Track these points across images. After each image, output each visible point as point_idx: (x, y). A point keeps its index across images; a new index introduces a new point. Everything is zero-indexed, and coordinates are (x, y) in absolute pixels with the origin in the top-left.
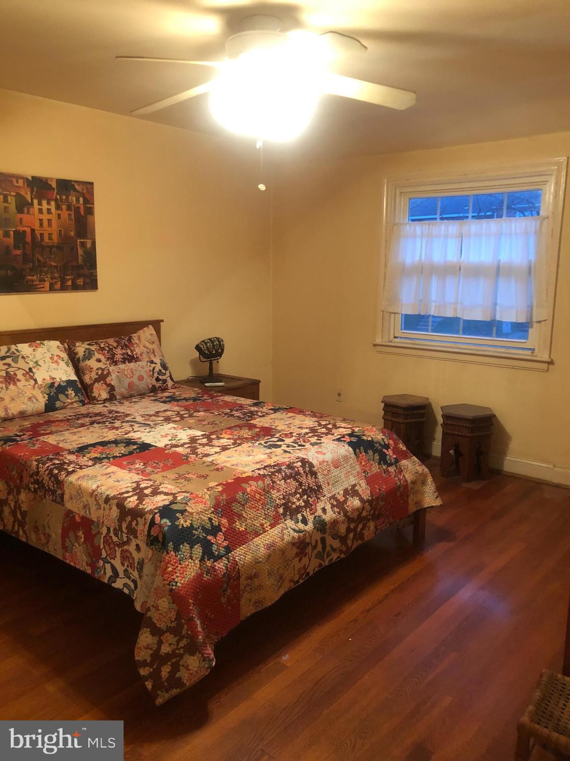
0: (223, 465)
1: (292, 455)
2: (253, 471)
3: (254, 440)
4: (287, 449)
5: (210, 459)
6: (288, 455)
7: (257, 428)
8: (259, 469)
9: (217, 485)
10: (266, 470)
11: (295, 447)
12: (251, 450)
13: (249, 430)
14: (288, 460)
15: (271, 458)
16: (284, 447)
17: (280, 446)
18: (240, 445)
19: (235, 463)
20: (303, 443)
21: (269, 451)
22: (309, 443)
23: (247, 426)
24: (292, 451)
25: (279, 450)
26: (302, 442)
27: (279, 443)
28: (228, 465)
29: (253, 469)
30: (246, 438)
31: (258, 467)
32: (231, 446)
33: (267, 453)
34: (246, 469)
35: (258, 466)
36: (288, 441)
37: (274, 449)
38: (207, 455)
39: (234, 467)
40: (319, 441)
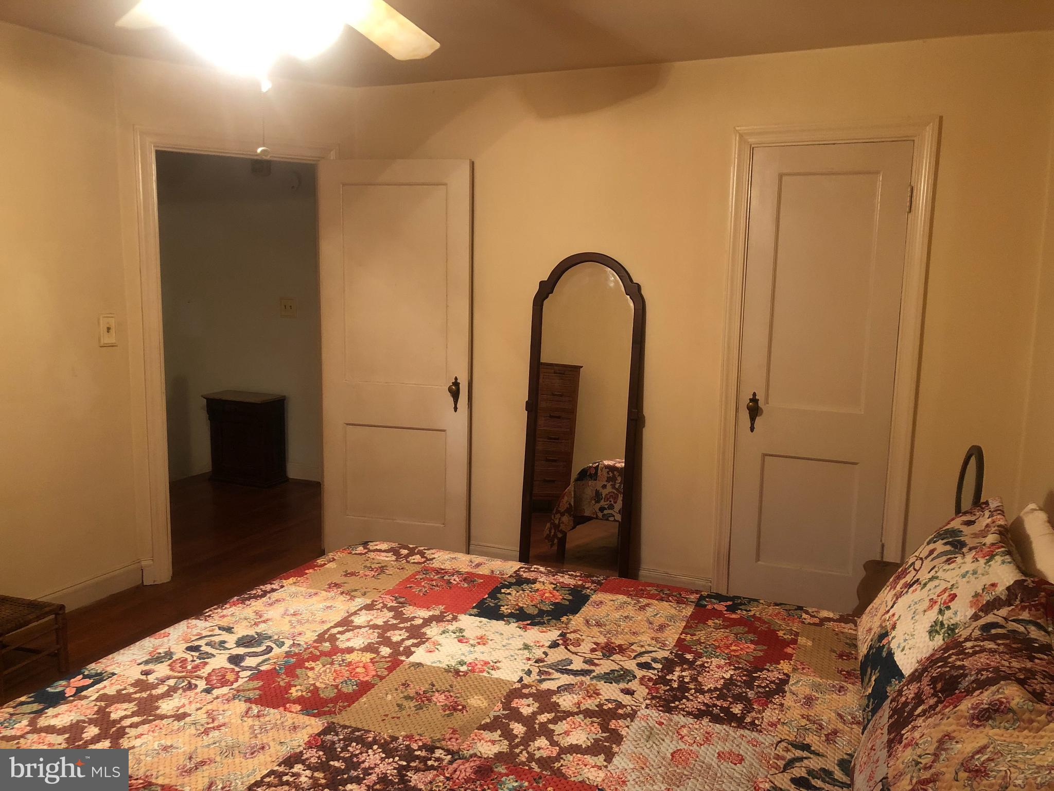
0: (332, 594)
1: (216, 622)
2: (282, 587)
3: (296, 654)
4: (225, 636)
5: (360, 601)
6: (224, 623)
7: (299, 700)
8: (273, 590)
9: (325, 564)
10: (262, 591)
11: (206, 644)
12: (294, 627)
13: (315, 691)
14: (225, 612)
15: (256, 613)
16: (231, 639)
17: (241, 643)
18: (321, 638)
19: (315, 598)
20: (188, 656)
21: (261, 628)
22: (175, 657)
23: (325, 702)
24: (217, 631)
25: (242, 631)
26: (190, 658)
27: (241, 651)
28: (324, 593)
29: (282, 589)
30: (315, 658)
31: (275, 594)
32: (335, 631)
33: (264, 622)
34: (293, 589)
35: (275, 596)
36: (219, 661)
37: (251, 632)
38: (369, 607)
39: (313, 591)
40: (147, 667)
